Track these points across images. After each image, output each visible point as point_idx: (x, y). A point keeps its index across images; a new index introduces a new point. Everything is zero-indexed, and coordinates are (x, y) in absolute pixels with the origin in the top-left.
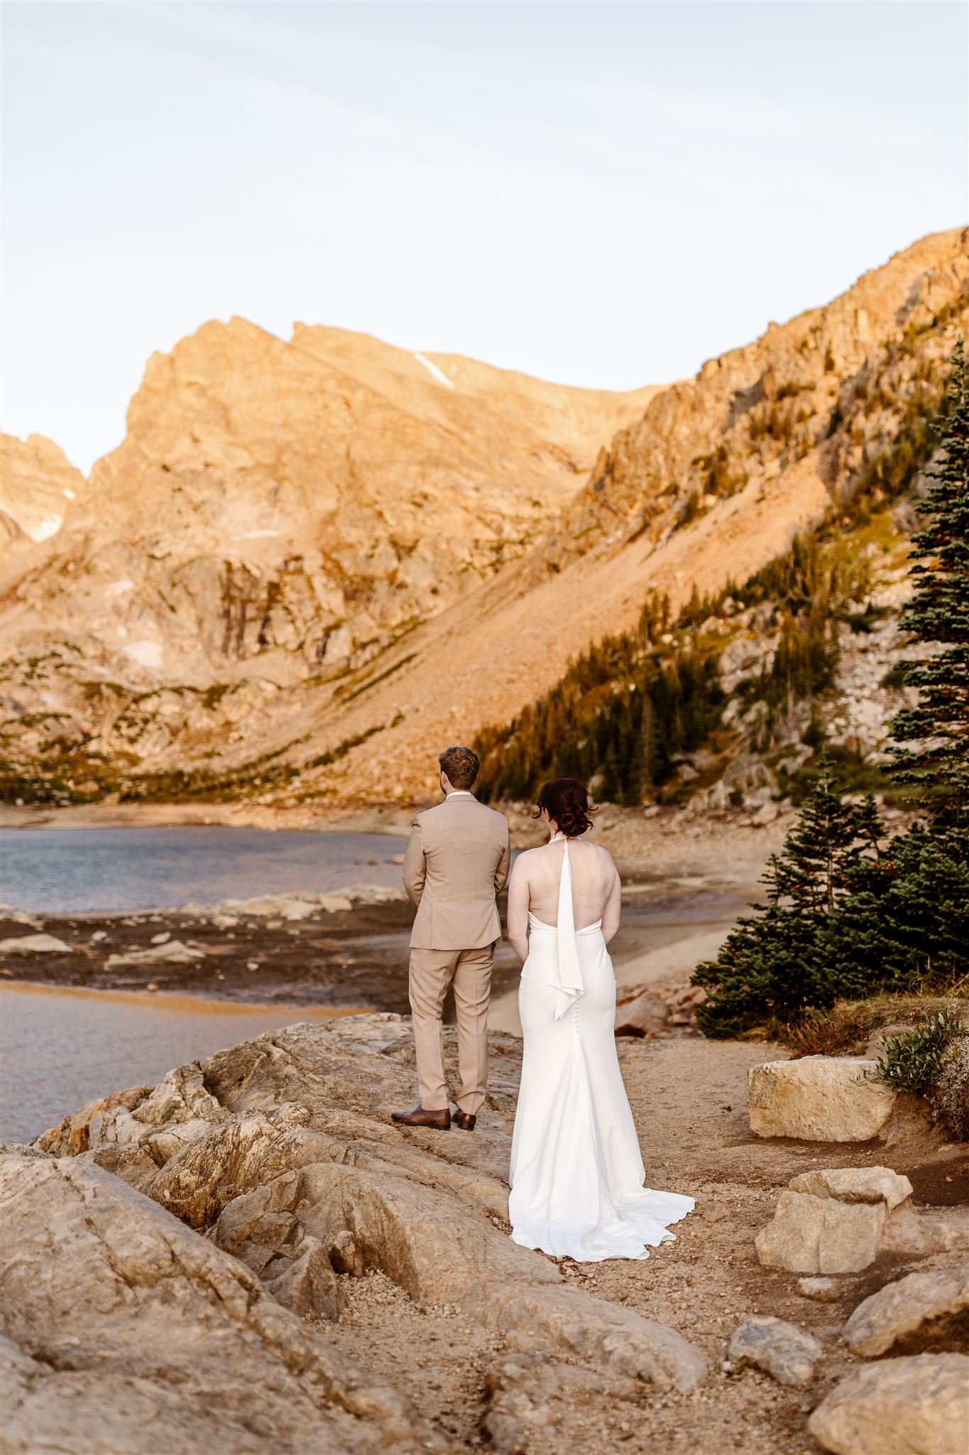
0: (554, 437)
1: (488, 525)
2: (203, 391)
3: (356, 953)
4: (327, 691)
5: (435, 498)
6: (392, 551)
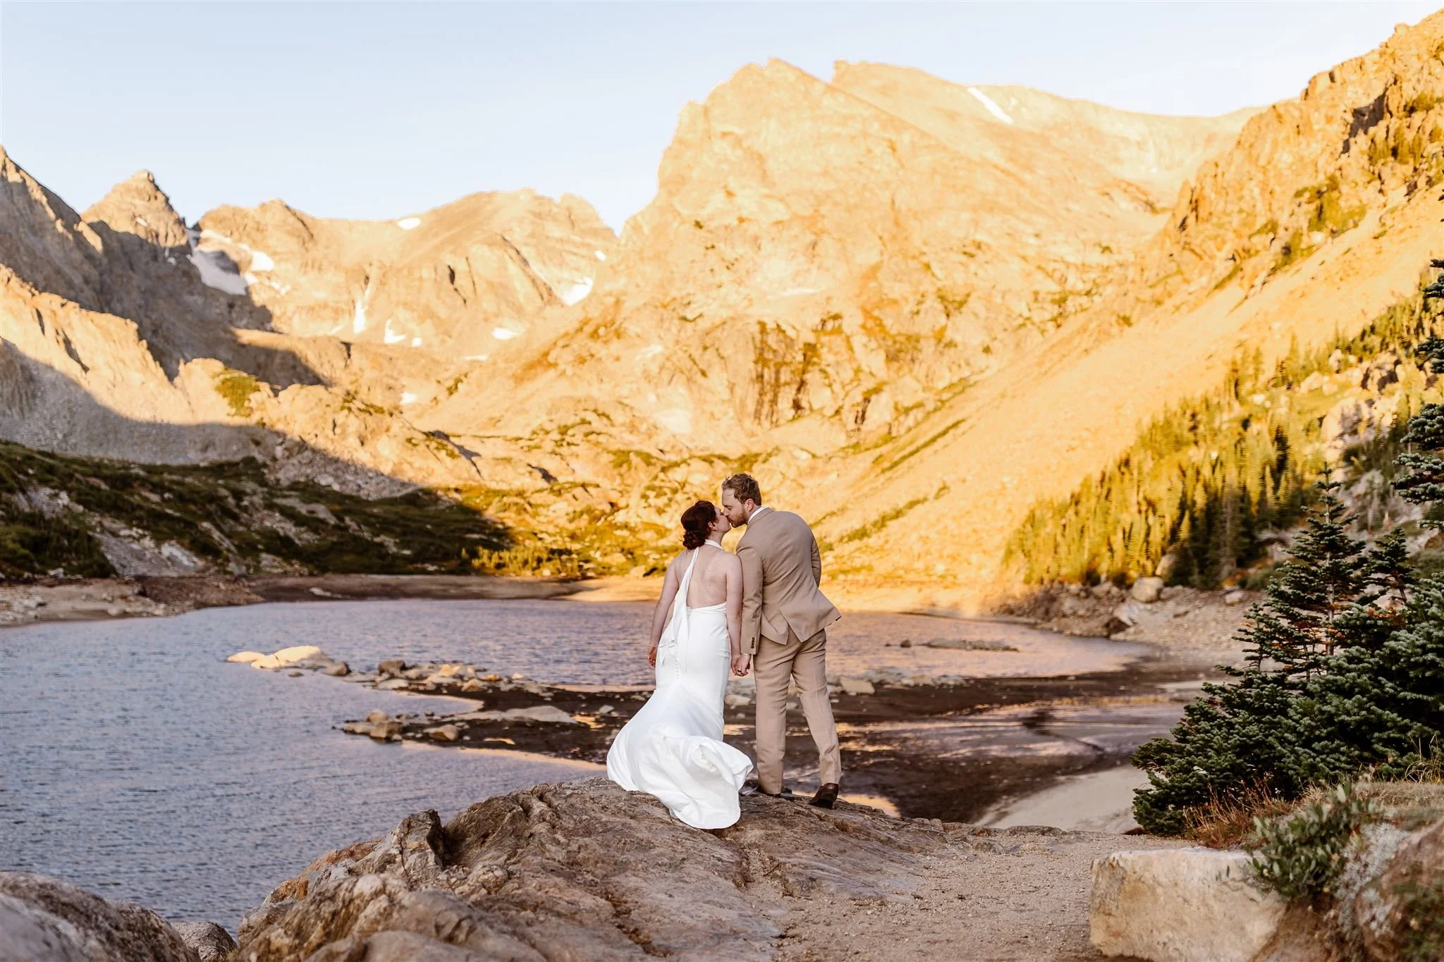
0: (1127, 173)
1: (1049, 275)
2: (738, 142)
3: (873, 739)
4: (867, 458)
5: (989, 247)
6: (940, 306)
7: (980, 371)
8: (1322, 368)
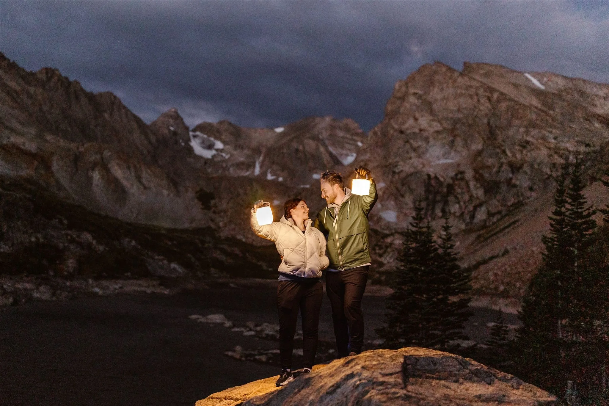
0: (599, 111)
1: (561, 156)
2: (419, 97)
5: (532, 143)
6: (509, 169)
7: (528, 198)
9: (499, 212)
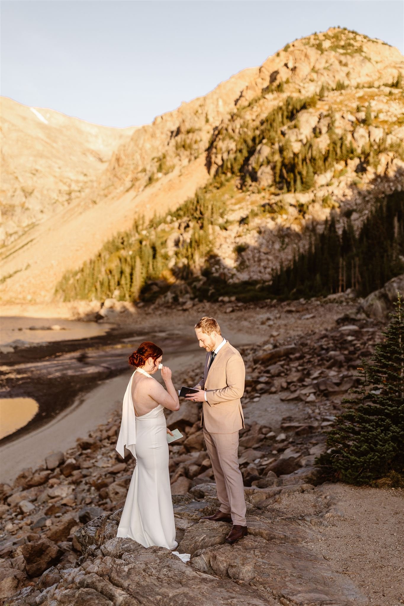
0: (92, 147)
1: (65, 183)
5: (41, 171)
6: (22, 194)
7: (40, 220)
8: (165, 222)
9: (16, 233)
